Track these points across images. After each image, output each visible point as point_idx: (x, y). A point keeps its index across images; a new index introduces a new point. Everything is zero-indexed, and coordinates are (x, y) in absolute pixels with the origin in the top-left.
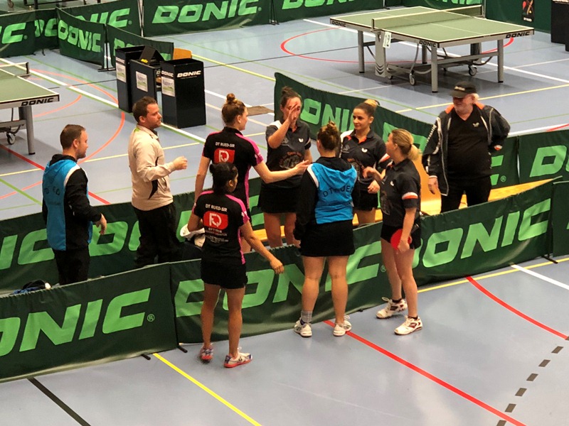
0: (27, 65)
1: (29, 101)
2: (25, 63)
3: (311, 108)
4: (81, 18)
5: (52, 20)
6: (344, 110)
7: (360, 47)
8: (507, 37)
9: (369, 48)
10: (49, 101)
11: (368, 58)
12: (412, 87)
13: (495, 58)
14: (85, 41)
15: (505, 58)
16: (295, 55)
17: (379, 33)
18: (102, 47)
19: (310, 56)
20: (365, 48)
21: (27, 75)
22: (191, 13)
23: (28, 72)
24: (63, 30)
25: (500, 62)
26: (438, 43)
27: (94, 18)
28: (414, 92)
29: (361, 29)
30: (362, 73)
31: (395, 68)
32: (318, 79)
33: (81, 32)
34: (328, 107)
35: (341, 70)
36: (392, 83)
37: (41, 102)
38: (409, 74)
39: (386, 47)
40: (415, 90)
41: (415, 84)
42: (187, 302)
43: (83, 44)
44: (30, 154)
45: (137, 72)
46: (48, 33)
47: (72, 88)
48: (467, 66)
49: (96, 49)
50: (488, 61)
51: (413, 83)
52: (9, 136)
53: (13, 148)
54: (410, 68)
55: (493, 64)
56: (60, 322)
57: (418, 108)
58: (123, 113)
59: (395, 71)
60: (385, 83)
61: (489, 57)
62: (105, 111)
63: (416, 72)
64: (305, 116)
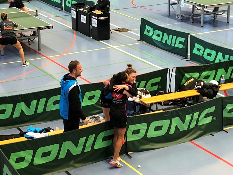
1: (40, 28)
2: (36, 10)
3: (157, 34)
6: (174, 36)
7: (169, 5)
9: (172, 6)
10: (48, 28)
12: (192, 24)
13: (226, 12)
16: (138, 7)
17: (179, 0)
18: (61, 1)
19: (145, 7)
20: (171, 6)
21: (37, 15)
23: (37, 14)
25: (228, 14)
26: (206, 6)
30: (169, 16)
31: (184, 15)
32: (152, 19)
34: (166, 35)
35: (161, 15)
36: (182, 22)
37: (45, 29)
38: (190, 18)
39: (182, 6)
40: (193, 25)
41: (193, 22)
42: (132, 134)
44: (39, 50)
45: (81, 15)
47: (50, 18)
48: (213, 15)
50: (223, 13)
51: (192, 22)
52: (29, 42)
53: (31, 46)
54: (191, 15)
55: (225, 15)
56: (76, 145)
57: (197, 34)
58: (74, 31)
59: (184, 16)
60: (179, 21)
61: (224, 12)
62: (67, 30)
63: (194, 17)
64: (155, 37)
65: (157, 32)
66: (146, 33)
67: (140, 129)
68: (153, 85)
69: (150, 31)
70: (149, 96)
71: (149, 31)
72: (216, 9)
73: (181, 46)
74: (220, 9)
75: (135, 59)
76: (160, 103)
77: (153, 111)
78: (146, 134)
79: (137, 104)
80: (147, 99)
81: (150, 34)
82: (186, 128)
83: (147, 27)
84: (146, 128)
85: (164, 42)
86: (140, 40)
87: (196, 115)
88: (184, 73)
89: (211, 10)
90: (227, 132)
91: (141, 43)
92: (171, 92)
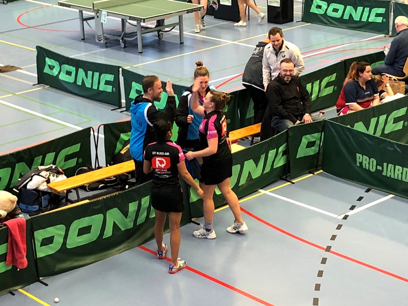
3: (67, 71)
6: (95, 73)
7: (81, 21)
8: (187, 13)
9: (87, 23)
11: (86, 27)
12: (123, 49)
13: (178, 27)
16: (29, 27)
17: (98, 11)
19: (40, 27)
20: (85, 22)
25: (181, 30)
26: (144, 19)
28: (124, 52)
29: (81, 9)
30: (83, 39)
31: (109, 36)
32: (54, 46)
34: (81, 71)
36: (107, 47)
38: (120, 41)
39: (103, 22)
41: (125, 47)
48: (157, 32)
50: (172, 29)
51: (123, 47)
54: (120, 36)
55: (176, 31)
57: (134, 66)
59: (109, 38)
60: (102, 46)
61: (173, 26)
63: (125, 39)
64: (63, 77)
65: (67, 67)
66: (46, 70)
67: (54, 236)
68: (68, 158)
69: (54, 67)
70: (63, 178)
71: (51, 68)
72: (160, 23)
73: (109, 89)
74: (166, 22)
75: (34, 117)
76: (83, 187)
77: (72, 202)
78: (64, 243)
79: (44, 193)
80: (61, 183)
81: (55, 72)
82: (131, 225)
83: (49, 61)
84: (63, 233)
85: (79, 83)
86: (38, 84)
87: (145, 201)
88: (118, 133)
89: (152, 25)
90: (199, 224)
91: (39, 88)
92: (99, 168)
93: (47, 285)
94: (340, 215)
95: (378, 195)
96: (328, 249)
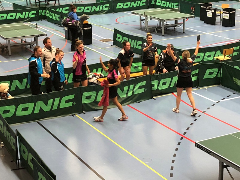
0: (37, 24)
1: (37, 35)
3: (125, 40)
4: (54, 10)
5: (44, 10)
7: (140, 21)
8: (186, 18)
9: (143, 21)
10: (43, 36)
11: (143, 24)
13: (182, 25)
14: (54, 17)
15: (186, 25)
16: (120, 23)
17: (146, 17)
18: (60, 19)
19: (124, 23)
22: (88, 9)
24: (48, 13)
25: (184, 26)
27: (58, 10)
28: (156, 35)
30: (141, 29)
31: (151, 28)
33: (53, 14)
34: (130, 40)
35: (134, 28)
37: (41, 36)
38: (155, 30)
39: (148, 21)
41: (157, 33)
42: (86, 99)
43: (54, 18)
46: (43, 14)
47: (50, 32)
48: (173, 27)
49: (58, 20)
50: (180, 26)
52: (31, 47)
54: (155, 28)
56: (46, 105)
57: (158, 40)
58: (66, 40)
62: (61, 39)
63: (158, 29)
65: (125, 38)
67: (91, 96)
69: (120, 38)
71: (119, 38)
73: (140, 48)
74: (179, 22)
75: (106, 57)
78: (96, 99)
81: (120, 40)
83: (118, 35)
86: (114, 45)
87: (132, 86)
90: (155, 99)
91: (113, 47)
93: (85, 114)
94: (216, 101)
95: (238, 95)
96: (204, 112)
